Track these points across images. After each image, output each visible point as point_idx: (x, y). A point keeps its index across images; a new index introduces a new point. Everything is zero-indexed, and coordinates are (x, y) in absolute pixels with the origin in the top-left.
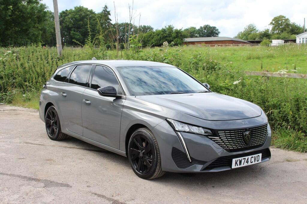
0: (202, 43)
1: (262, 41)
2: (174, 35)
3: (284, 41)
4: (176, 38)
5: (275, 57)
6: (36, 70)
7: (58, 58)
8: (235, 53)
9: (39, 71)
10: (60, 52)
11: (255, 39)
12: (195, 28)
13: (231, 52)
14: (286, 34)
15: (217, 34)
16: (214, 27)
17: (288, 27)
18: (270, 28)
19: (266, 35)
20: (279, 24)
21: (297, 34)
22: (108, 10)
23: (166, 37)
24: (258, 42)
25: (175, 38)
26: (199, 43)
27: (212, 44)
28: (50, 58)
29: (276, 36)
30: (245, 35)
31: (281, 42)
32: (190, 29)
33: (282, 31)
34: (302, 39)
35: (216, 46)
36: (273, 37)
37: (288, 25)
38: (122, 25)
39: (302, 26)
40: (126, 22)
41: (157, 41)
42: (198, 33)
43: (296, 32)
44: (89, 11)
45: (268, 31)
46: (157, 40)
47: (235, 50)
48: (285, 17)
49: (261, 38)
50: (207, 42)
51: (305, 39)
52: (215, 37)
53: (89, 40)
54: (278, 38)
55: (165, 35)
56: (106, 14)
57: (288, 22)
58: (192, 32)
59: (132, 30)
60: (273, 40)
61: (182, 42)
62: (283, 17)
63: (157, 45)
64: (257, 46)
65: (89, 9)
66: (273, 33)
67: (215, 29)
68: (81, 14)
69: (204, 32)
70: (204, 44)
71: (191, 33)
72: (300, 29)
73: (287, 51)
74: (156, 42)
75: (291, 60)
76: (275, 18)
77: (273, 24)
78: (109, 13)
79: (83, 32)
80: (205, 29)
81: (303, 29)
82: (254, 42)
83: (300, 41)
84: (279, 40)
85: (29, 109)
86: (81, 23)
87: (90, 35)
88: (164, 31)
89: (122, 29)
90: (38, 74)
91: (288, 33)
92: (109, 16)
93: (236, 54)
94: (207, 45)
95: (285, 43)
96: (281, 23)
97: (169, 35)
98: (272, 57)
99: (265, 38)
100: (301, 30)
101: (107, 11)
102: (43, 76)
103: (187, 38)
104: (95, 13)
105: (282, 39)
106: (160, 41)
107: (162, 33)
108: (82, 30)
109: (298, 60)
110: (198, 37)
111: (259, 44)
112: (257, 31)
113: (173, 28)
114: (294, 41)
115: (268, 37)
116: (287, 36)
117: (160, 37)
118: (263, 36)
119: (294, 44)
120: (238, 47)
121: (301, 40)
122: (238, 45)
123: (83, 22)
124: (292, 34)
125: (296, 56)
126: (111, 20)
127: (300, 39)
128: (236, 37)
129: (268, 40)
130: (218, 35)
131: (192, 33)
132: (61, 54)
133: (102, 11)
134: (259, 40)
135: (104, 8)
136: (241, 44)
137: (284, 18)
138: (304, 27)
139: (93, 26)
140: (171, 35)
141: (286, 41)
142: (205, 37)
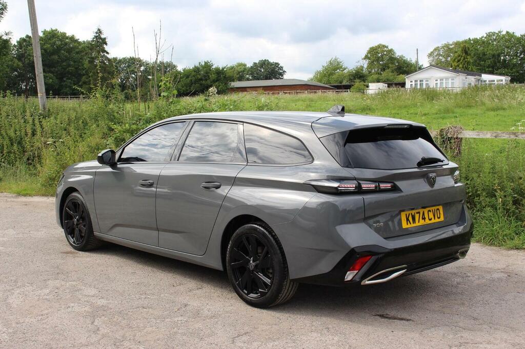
0: (258, 89)
1: (353, 86)
2: (213, 76)
3: (387, 85)
4: (217, 81)
5: (374, 109)
6: (7, 134)
7: (41, 114)
8: (312, 105)
9: (12, 135)
10: (44, 105)
11: (341, 83)
12: (245, 65)
13: (305, 103)
14: (390, 74)
15: (281, 74)
16: (276, 63)
17: (393, 63)
18: (365, 64)
19: (359, 77)
20: (379, 58)
21: (408, 74)
22: (103, 36)
23: (201, 79)
24: (347, 87)
25: (214, 81)
26: (254, 89)
27: (274, 90)
28: (28, 114)
29: (375, 77)
30: (325, 75)
31: (382, 86)
32: (237, 66)
33: (384, 70)
34: (414, 81)
35: (281, 93)
36: (370, 78)
37: (392, 59)
38: (124, 61)
39: (414, 61)
40: (131, 57)
41: (185, 87)
42: (250, 72)
43: (405, 71)
44: (67, 38)
45: (363, 70)
46: (186, 85)
47: (312, 101)
48: (387, 47)
49: (350, 79)
50: (266, 88)
51: (419, 81)
52: (278, 79)
53: (98, 85)
54: (378, 81)
55: (199, 77)
56: (99, 42)
57: (393, 54)
58: (241, 71)
59: (142, 68)
60: (370, 84)
61: (226, 88)
62: (384, 46)
63: (185, 92)
64: (346, 93)
65: (69, 34)
66: (370, 72)
67: (277, 67)
68: (54, 43)
69: (261, 71)
70: (261, 91)
71: (239, 72)
72: (412, 66)
73: (391, 100)
74: (183, 89)
75: (398, 114)
76: (371, 48)
77: (369, 58)
78: (104, 42)
79: (59, 72)
80: (261, 67)
81: (416, 66)
82: (341, 87)
83: (411, 85)
84: (379, 83)
85: (2, 194)
86: (56, 57)
87: (99, 78)
88: (196, 70)
89: (125, 67)
90: (11, 139)
91: (393, 72)
92: (105, 46)
93: (314, 106)
94: (267, 92)
95: (388, 87)
96: (382, 56)
97: (205, 76)
98: (369, 109)
99: (357, 80)
100: (413, 68)
101: (101, 38)
102: (20, 143)
103: (234, 82)
104: (79, 41)
105: (384, 82)
106: (190, 86)
107: (193, 73)
108: (56, 70)
109: (408, 114)
110: (251, 80)
111: (348, 90)
112: (345, 69)
113: (212, 66)
114: (403, 85)
115: (362, 79)
116: (392, 78)
117: (191, 80)
118: (354, 77)
119: (403, 89)
120: (316, 94)
121: (413, 83)
122: (315, 92)
123: (59, 56)
124: (399, 75)
125: (405, 107)
126: (108, 53)
127: (411, 82)
128: (312, 80)
129: (362, 83)
130: (282, 76)
131: (241, 73)
132: (44, 108)
133: (93, 38)
134: (349, 84)
135: (96, 33)
136: (320, 91)
137: (385, 49)
138: (417, 62)
139: (76, 63)
140: (209, 76)
141: (389, 85)
142: (262, 80)
